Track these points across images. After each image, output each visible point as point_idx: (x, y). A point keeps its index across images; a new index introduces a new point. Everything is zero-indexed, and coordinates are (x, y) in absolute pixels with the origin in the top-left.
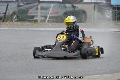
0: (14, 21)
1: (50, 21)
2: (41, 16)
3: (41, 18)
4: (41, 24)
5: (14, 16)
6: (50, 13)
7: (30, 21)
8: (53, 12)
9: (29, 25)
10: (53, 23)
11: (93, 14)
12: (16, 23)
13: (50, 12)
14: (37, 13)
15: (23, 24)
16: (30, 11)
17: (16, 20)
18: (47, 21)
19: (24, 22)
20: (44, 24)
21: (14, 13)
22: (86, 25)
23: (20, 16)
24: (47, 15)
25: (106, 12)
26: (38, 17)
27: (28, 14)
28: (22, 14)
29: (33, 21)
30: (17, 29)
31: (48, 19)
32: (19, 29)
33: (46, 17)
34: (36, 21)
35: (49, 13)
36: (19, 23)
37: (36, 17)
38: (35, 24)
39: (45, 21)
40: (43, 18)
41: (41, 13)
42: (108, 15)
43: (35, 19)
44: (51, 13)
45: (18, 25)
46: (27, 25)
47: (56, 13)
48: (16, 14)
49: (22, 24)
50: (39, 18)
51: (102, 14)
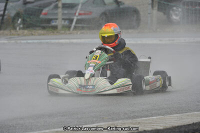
0: (18, 28)
1: (78, 27)
2: (63, 19)
3: (63, 22)
4: (63, 32)
5: (18, 20)
6: (77, 14)
7: (44, 28)
8: (82, 12)
9: (43, 35)
10: (83, 31)
11: (149, 14)
12: (21, 31)
13: (78, 11)
14: (57, 14)
15: (33, 33)
16: (44, 12)
17: (21, 26)
18: (73, 27)
19: (35, 29)
20: (68, 32)
21: (18, 15)
22: (139, 33)
23: (28, 20)
24: (72, 17)
25: (173, 10)
26: (57, 21)
27: (41, 16)
28: (31, 17)
29: (50, 27)
30: (22, 41)
31: (74, 24)
32: (25, 41)
33: (71, 21)
34: (55, 28)
35: (75, 14)
36: (26, 32)
37: (54, 21)
38: (53, 32)
39: (69, 27)
40: (67, 23)
41: (63, 14)
42: (176, 15)
43: (53, 24)
44: (80, 14)
45: (25, 35)
46: (40, 35)
47: (87, 14)
48: (20, 17)
49: (30, 32)
50: (59, 23)
51: (164, 13)
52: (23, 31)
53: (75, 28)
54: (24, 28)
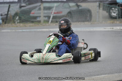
0: (16, 22)
1: (54, 21)
2: (44, 16)
3: (44, 18)
4: (44, 24)
5: (16, 17)
6: (53, 13)
7: (33, 22)
8: (56, 12)
9: (32, 26)
11: (98, 12)
12: (18, 24)
13: (53, 11)
14: (40, 13)
15: (26, 25)
16: (32, 12)
18: (50, 21)
19: (27, 23)
20: (47, 24)
21: (16, 14)
22: (91, 24)
23: (23, 17)
24: (50, 15)
25: (112, 10)
27: (31, 15)
28: (25, 15)
29: (36, 21)
30: (19, 30)
31: (51, 19)
32: (21, 30)
33: (49, 17)
34: (39, 22)
35: (52, 13)
36: (21, 24)
37: (39, 18)
38: (38, 25)
39: (48, 21)
40: (46, 19)
41: (44, 13)
42: (114, 13)
43: (38, 19)
45: (21, 27)
46: (30, 26)
47: (59, 13)
48: (18, 16)
49: (24, 25)
50: (42, 19)
52: (20, 24)
53: (52, 21)
54: (20, 22)
